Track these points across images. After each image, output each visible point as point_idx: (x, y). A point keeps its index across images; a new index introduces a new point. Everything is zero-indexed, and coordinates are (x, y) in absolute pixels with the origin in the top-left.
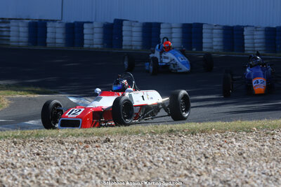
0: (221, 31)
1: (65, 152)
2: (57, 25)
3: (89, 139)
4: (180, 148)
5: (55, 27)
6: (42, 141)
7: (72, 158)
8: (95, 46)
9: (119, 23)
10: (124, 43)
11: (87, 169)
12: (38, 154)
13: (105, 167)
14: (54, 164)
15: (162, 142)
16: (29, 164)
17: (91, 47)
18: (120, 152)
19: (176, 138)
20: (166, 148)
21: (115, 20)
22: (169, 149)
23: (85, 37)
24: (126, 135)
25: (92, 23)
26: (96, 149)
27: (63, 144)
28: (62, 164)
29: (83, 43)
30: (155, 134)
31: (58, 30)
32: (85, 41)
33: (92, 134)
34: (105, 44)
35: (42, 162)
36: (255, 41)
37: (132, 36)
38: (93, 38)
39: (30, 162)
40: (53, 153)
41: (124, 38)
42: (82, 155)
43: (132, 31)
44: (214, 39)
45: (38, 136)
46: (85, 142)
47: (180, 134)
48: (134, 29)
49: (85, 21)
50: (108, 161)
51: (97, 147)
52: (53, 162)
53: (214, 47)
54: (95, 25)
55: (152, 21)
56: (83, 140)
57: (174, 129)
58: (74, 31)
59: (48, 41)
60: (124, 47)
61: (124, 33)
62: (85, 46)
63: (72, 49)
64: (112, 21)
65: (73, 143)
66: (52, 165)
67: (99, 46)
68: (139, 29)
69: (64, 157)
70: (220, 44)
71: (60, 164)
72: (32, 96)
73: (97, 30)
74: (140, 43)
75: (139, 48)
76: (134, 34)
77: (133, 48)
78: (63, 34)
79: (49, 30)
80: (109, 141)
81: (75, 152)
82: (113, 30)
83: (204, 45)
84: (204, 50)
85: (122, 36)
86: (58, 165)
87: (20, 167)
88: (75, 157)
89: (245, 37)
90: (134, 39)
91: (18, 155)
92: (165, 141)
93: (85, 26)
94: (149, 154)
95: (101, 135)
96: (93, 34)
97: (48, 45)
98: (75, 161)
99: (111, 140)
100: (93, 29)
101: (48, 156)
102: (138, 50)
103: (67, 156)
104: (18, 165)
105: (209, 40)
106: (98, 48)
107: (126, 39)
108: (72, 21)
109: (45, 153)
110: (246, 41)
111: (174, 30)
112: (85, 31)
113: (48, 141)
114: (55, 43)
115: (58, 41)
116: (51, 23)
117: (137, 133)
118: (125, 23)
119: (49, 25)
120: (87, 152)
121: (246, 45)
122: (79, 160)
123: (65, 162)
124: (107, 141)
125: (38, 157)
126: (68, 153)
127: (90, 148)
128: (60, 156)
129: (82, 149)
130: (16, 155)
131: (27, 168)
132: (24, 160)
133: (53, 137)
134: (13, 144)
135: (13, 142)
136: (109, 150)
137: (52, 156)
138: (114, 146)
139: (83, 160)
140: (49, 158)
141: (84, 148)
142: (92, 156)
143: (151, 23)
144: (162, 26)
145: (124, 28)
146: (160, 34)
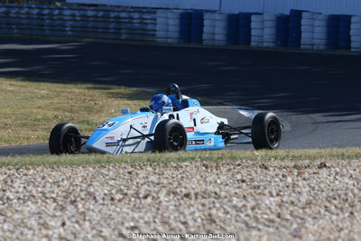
1: (277, 179)
2: (217, 16)
3: (299, 163)
5: (214, 20)
6: (239, 165)
7: (288, 187)
8: (265, 45)
9: (297, 15)
10: (302, 41)
11: (314, 202)
12: (243, 181)
13: (335, 199)
14: (268, 195)
16: (236, 193)
17: (260, 45)
21: (292, 11)
23: (253, 32)
24: (343, 159)
25: (262, 14)
26: (316, 176)
27: (266, 168)
28: (278, 195)
29: (250, 42)
31: (217, 23)
32: (253, 38)
33: (300, 157)
34: (279, 42)
35: (252, 191)
37: (313, 32)
38: (263, 34)
39: (237, 191)
40: (262, 180)
41: (303, 35)
42: (300, 183)
43: (313, 26)
45: (233, 158)
46: (295, 167)
48: (317, 23)
49: (254, 11)
50: (339, 192)
51: (315, 173)
52: (266, 192)
54: (266, 17)
55: (340, 14)
56: (292, 164)
58: (239, 24)
59: (205, 37)
60: (302, 47)
61: (303, 28)
62: (253, 44)
63: (236, 47)
64: (288, 13)
65: (280, 168)
66: (264, 195)
67: (271, 45)
68: (323, 23)
69: (278, 185)
71: (274, 194)
73: (268, 24)
74: (323, 42)
75: (322, 47)
76: (317, 30)
77: (315, 47)
78: (224, 28)
79: (206, 22)
80: (325, 166)
81: (289, 179)
82: (289, 25)
85: (300, 32)
86: (272, 196)
87: (226, 197)
88: (291, 186)
90: (316, 36)
91: (219, 182)
93: (253, 18)
95: (313, 158)
96: (262, 29)
97: (205, 43)
98: (294, 191)
99: (327, 165)
100: (263, 22)
101: (256, 183)
102: (321, 51)
103: (281, 184)
104: (223, 194)
106: (268, 47)
107: (305, 37)
108: (236, 12)
112: (253, 25)
113: (246, 164)
114: (214, 40)
115: (217, 37)
116: (209, 14)
118: (304, 14)
119: (206, 16)
120: (304, 179)
122: (297, 189)
123: (280, 191)
124: (323, 166)
125: (244, 184)
126: (281, 180)
127: (306, 175)
128: (273, 184)
129: (297, 176)
130: (216, 182)
131: (235, 199)
132: (227, 187)
133: (251, 160)
134: (204, 168)
135: (204, 165)
136: (332, 178)
137: (262, 184)
138: (337, 173)
139: (304, 190)
140: (259, 187)
141: (299, 174)
142: (312, 185)
143: (339, 16)
144: (352, 19)
145: (303, 22)
146: (349, 29)
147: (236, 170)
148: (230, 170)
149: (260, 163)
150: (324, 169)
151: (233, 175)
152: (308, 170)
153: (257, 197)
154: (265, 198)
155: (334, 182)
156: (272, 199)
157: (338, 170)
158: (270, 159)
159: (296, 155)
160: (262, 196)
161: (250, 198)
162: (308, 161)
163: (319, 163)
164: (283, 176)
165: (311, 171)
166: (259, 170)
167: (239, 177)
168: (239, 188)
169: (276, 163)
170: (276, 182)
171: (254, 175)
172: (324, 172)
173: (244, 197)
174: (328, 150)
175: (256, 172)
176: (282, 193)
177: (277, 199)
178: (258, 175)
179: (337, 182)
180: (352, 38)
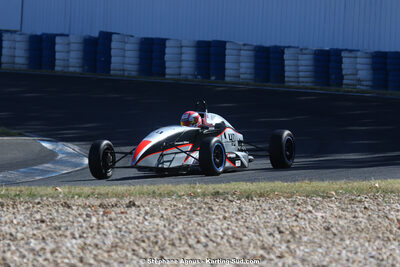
0: (252, 53)
1: (80, 219)
2: (17, 37)
3: (106, 201)
4: (239, 217)
5: (15, 41)
6: (39, 203)
7: (92, 228)
8: (71, 69)
9: (106, 37)
10: (112, 66)
11: (121, 244)
12: (43, 221)
13: (144, 241)
14: (70, 237)
15: (210, 208)
16: (34, 235)
17: (66, 70)
18: (157, 221)
19: (226, 203)
20: (221, 217)
21: (101, 33)
22: (225, 218)
23: (58, 56)
24: (154, 197)
25: (67, 35)
26: (123, 216)
27: (69, 207)
28: (81, 237)
29: (54, 66)
30: (195, 197)
31: (18, 45)
32: (57, 62)
33: (106, 195)
34: (86, 67)
35: (52, 233)
36: (301, 68)
37: (124, 56)
38: (68, 58)
39: (35, 232)
40: (63, 221)
41: (113, 59)
42: (106, 224)
43: (124, 50)
44: (243, 65)
45: (33, 196)
46: (101, 206)
47: (231, 198)
48: (128, 46)
49: (58, 32)
50: (148, 234)
51: (122, 213)
52: (68, 233)
53: (242, 76)
54: (72, 38)
55: (154, 36)
56: (98, 203)
57: (221, 191)
58: (42, 46)
59: (4, 60)
60: (112, 72)
61: (113, 52)
62: (57, 68)
63: (38, 72)
64: (96, 35)
65: (84, 207)
66: (66, 237)
67: (78, 70)
68: (136, 47)
69: (81, 226)
70: (249, 71)
71: (77, 236)
73: (74, 47)
74: (135, 67)
75: (134, 74)
76: (128, 54)
77: (126, 73)
78: (26, 50)
79: (5, 44)
80: (134, 205)
81: (94, 220)
82: (97, 48)
83: (227, 72)
84: (227, 79)
85: (110, 57)
86: (75, 238)
87: (23, 239)
88: (96, 227)
89: (286, 62)
90: (127, 60)
91: (15, 222)
93: (58, 39)
94: (199, 224)
95: (122, 196)
96: (68, 52)
97: (4, 66)
98: (98, 233)
99: (136, 203)
100: (69, 44)
101: (57, 224)
102: (133, 77)
103: (84, 225)
104: (19, 235)
105: (235, 66)
106: (74, 73)
108: (39, 33)
109: (52, 220)
110: (286, 68)
111: (184, 50)
112: (57, 48)
113: (47, 203)
114: (14, 63)
115: (18, 60)
116: (9, 34)
117: (170, 194)
118: (114, 37)
119: (6, 36)
120: (111, 220)
121: (286, 74)
122: (103, 230)
123: (84, 233)
124: (131, 204)
125: (44, 225)
126: (85, 221)
127: (113, 215)
128: (75, 224)
129: (103, 215)
130: (12, 222)
131: (32, 240)
132: (24, 228)
133: (52, 197)
136: (141, 218)
137: (64, 224)
138: (147, 213)
139: (110, 231)
140: (60, 228)
141: (105, 213)
142: (119, 226)
143: (152, 39)
144: (168, 44)
145: (113, 45)
146: (164, 54)
147: (35, 209)
148: (28, 208)
149: (62, 201)
150: (134, 208)
151: (31, 215)
152: (115, 209)
153: (58, 239)
154: (66, 240)
155: (143, 223)
156: (74, 241)
157: (148, 209)
158: (73, 197)
159: (102, 192)
160: (63, 238)
161: (49, 240)
162: (115, 199)
163: (127, 202)
164: (88, 216)
165: (118, 210)
166: (61, 209)
167: (38, 217)
168: (38, 228)
169: (80, 201)
170: (79, 222)
171: (55, 214)
172: (133, 211)
173: (43, 238)
174: (138, 187)
175: (57, 211)
176: (85, 235)
177: (80, 241)
178: (59, 215)
179: (146, 223)
180: (167, 64)
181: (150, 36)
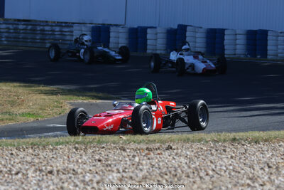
1: (127, 159)
2: (120, 29)
3: (151, 146)
4: (243, 156)
5: (119, 32)
6: (103, 147)
7: (133, 165)
8: (158, 52)
9: (183, 29)
11: (149, 177)
12: (100, 161)
13: (166, 174)
14: (116, 171)
15: (224, 151)
16: (90, 170)
17: (154, 52)
18: (182, 159)
19: (239, 146)
20: (229, 156)
21: (179, 26)
22: (232, 157)
23: (149, 42)
24: (188, 142)
25: (155, 28)
26: (158, 156)
27: (124, 150)
28: (124, 171)
29: (145, 48)
30: (218, 142)
31: (121, 35)
32: (148, 47)
33: (154, 141)
34: (169, 50)
35: (103, 168)
37: (195, 42)
38: (156, 43)
39: (91, 168)
40: (115, 160)
42: (144, 162)
43: (195, 37)
46: (147, 149)
47: (243, 143)
48: (198, 35)
49: (149, 26)
50: (170, 169)
51: (159, 154)
52: (115, 169)
53: (279, 55)
54: (159, 30)
55: (216, 27)
56: (145, 147)
57: (238, 138)
58: (138, 36)
59: (111, 45)
61: (187, 39)
62: (149, 51)
63: (135, 54)
64: (176, 27)
65: (135, 150)
66: (113, 171)
67: (163, 52)
68: (204, 35)
69: (126, 164)
71: (121, 171)
72: (94, 101)
73: (160, 36)
74: (204, 50)
76: (198, 40)
78: (126, 39)
79: (112, 35)
80: (171, 148)
81: (137, 159)
82: (177, 36)
83: (269, 52)
84: (269, 57)
86: (119, 172)
87: (82, 173)
88: (136, 164)
90: (197, 45)
91: (80, 161)
92: (228, 150)
93: (149, 31)
94: (211, 162)
95: (163, 142)
96: (156, 40)
98: (137, 168)
99: (173, 147)
100: (156, 34)
101: (109, 162)
103: (128, 163)
104: (80, 171)
105: (274, 48)
106: (161, 54)
108: (136, 27)
109: (107, 160)
111: (238, 37)
112: (148, 36)
113: (109, 147)
116: (115, 27)
117: (200, 141)
118: (188, 28)
119: (112, 29)
120: (149, 159)
122: (141, 167)
123: (126, 168)
124: (169, 148)
125: (99, 163)
126: (130, 160)
127: (152, 156)
128: (122, 162)
129: (144, 156)
130: (78, 161)
132: (85, 166)
134: (74, 150)
135: (75, 148)
136: (171, 158)
137: (114, 163)
138: (177, 154)
139: (145, 167)
140: (110, 165)
141: (146, 155)
142: (153, 164)
143: (215, 29)
144: (226, 32)
145: (188, 34)
146: (224, 40)
148: (94, 151)
155: (171, 161)
157: (180, 151)
158: (129, 143)
162: (159, 145)
164: (133, 156)
167: (98, 157)
168: (94, 166)
170: (126, 161)
171: (111, 156)
173: (97, 173)
176: (127, 170)
178: (114, 156)
179: (174, 161)
180: (226, 47)
181: (213, 27)
